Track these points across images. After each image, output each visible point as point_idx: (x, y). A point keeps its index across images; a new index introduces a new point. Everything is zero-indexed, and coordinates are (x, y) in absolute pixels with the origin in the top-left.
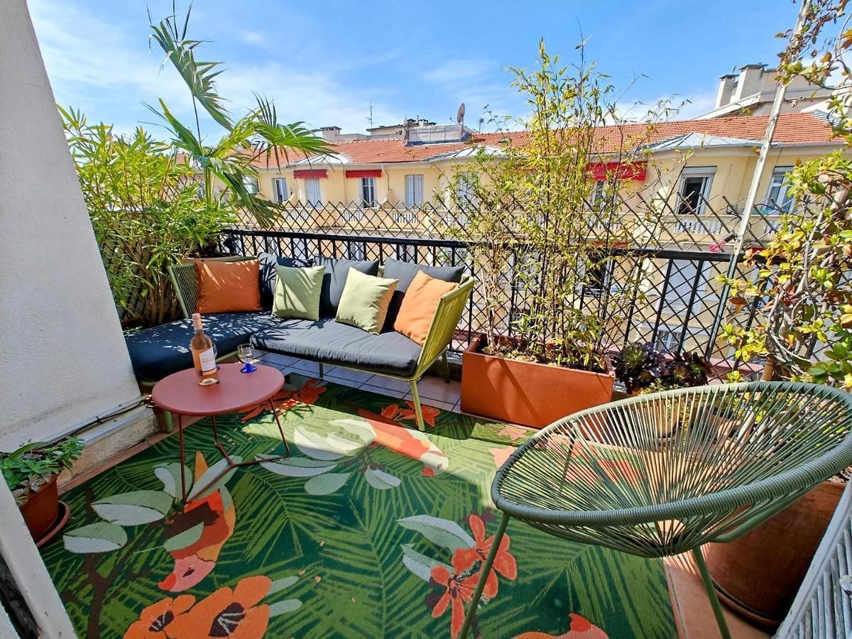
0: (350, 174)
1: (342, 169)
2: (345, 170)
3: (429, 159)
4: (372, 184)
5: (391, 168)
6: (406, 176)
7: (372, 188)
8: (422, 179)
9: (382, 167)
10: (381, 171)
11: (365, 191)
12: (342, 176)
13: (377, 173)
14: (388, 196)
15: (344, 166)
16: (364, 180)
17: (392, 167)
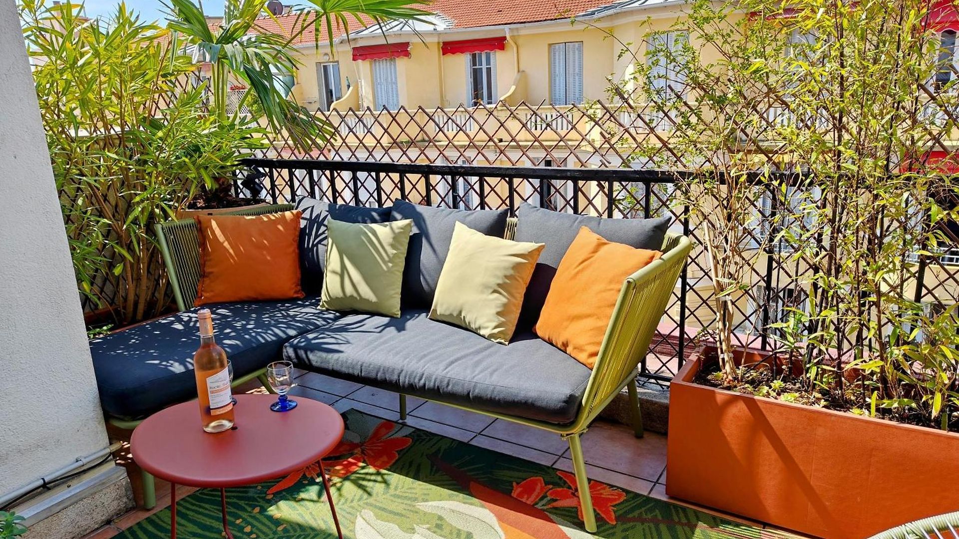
0: (450, 48)
1: (435, 40)
2: (441, 41)
3: (593, 13)
4: (488, 62)
5: (523, 32)
6: (550, 45)
7: (489, 70)
8: (580, 50)
9: (506, 31)
10: (504, 38)
11: (476, 75)
12: (436, 52)
13: (499, 43)
14: (517, 84)
15: (440, 34)
16: (474, 56)
17: (525, 30)
